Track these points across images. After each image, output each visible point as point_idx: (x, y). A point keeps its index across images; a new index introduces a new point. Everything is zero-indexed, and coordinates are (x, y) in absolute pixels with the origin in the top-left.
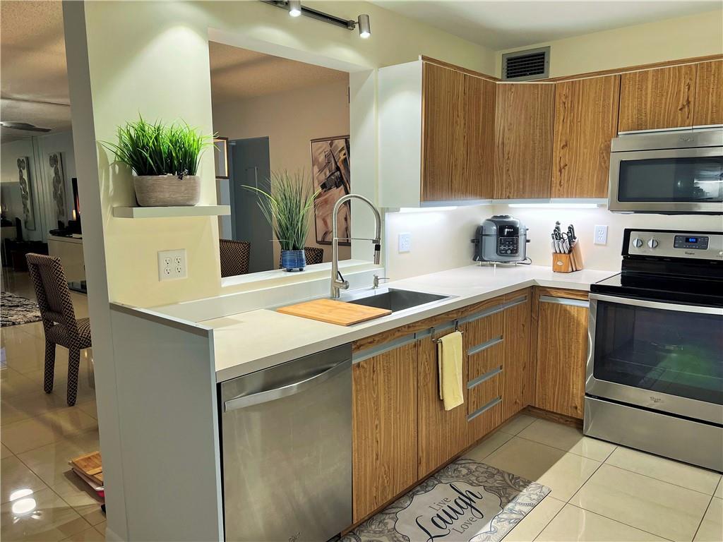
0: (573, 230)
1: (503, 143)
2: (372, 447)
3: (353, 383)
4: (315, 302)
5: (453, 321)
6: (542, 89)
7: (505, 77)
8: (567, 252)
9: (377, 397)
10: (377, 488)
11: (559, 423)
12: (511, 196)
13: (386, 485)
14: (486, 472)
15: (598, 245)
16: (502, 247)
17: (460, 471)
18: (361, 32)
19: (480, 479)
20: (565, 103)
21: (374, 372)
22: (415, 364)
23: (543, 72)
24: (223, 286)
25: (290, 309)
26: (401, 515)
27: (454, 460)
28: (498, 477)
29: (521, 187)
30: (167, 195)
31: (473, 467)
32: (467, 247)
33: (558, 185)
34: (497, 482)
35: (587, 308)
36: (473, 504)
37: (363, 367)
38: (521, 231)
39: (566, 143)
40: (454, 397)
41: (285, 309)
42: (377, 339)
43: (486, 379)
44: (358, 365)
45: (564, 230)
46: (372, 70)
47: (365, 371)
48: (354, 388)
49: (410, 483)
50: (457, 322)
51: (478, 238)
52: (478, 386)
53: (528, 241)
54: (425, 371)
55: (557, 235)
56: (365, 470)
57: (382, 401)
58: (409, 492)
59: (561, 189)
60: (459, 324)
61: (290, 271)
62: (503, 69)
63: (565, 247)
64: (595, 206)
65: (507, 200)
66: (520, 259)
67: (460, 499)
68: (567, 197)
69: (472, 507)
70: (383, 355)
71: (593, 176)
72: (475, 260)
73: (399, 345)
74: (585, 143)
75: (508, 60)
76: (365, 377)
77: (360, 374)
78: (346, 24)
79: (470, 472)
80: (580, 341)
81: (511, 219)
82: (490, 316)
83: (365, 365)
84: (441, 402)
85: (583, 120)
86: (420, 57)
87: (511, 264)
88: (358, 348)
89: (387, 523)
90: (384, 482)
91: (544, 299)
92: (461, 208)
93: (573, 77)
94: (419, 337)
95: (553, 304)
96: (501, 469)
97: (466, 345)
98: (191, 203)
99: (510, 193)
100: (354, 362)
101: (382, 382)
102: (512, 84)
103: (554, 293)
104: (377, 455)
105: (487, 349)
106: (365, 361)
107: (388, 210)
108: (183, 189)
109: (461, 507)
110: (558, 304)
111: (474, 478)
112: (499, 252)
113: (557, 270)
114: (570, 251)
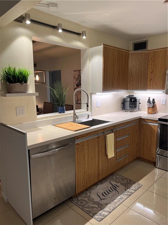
0: (154, 100)
1: (131, 72)
2: (83, 170)
3: (76, 149)
4: (67, 123)
5: (111, 130)
6: (144, 54)
7: (133, 50)
8: (152, 107)
9: (84, 154)
10: (84, 183)
11: (148, 163)
12: (134, 89)
13: (88, 182)
14: (122, 178)
15: (163, 105)
16: (131, 106)
17: (113, 178)
18: (83, 37)
19: (120, 181)
20: (152, 59)
21: (83, 146)
22: (98, 144)
23: (145, 48)
24: (37, 118)
25: (58, 125)
26: (93, 191)
27: (112, 174)
28: (126, 180)
29: (137, 86)
30: (18, 89)
31: (118, 177)
32: (120, 105)
33: (149, 85)
34: (125, 182)
35: (157, 126)
36: (116, 189)
37: (79, 144)
38: (138, 100)
39: (152, 71)
40: (111, 154)
41: (57, 125)
42: (84, 136)
43: (123, 148)
44: (78, 144)
45: (151, 100)
46: (87, 49)
47: (80, 146)
48: (76, 151)
49: (96, 181)
50: (113, 130)
51: (124, 102)
52: (120, 151)
53: (140, 103)
54: (101, 146)
55: (149, 101)
56: (80, 177)
57: (86, 155)
58: (96, 184)
59: (150, 87)
60: (113, 131)
61: (60, 113)
62: (133, 47)
63: (151, 105)
64: (162, 92)
65: (133, 90)
66: (137, 109)
67: (112, 187)
68: (152, 89)
69: (116, 190)
70: (86, 141)
71: (161, 82)
72: (123, 109)
73: (92, 138)
74: (158, 71)
75: (135, 44)
76: (80, 148)
77: (78, 147)
78: (79, 34)
79: (117, 178)
80: (155, 137)
81: (135, 96)
82: (125, 128)
83: (80, 144)
84: (107, 156)
85: (157, 64)
86: (102, 44)
87: (135, 111)
88: (78, 138)
89: (88, 194)
90: (87, 181)
91: (144, 123)
92: (117, 93)
93: (155, 50)
94: (99, 135)
95: (147, 124)
96: (127, 177)
97: (116, 138)
98: (26, 92)
99: (133, 88)
100: (76, 143)
101: (86, 149)
102: (134, 53)
103: (147, 121)
104: (84, 172)
105: (123, 139)
106: (80, 143)
107: (93, 93)
108: (23, 87)
109: (112, 190)
110: (148, 124)
111: (118, 180)
112: (130, 107)
113: (149, 113)
114: (153, 107)
